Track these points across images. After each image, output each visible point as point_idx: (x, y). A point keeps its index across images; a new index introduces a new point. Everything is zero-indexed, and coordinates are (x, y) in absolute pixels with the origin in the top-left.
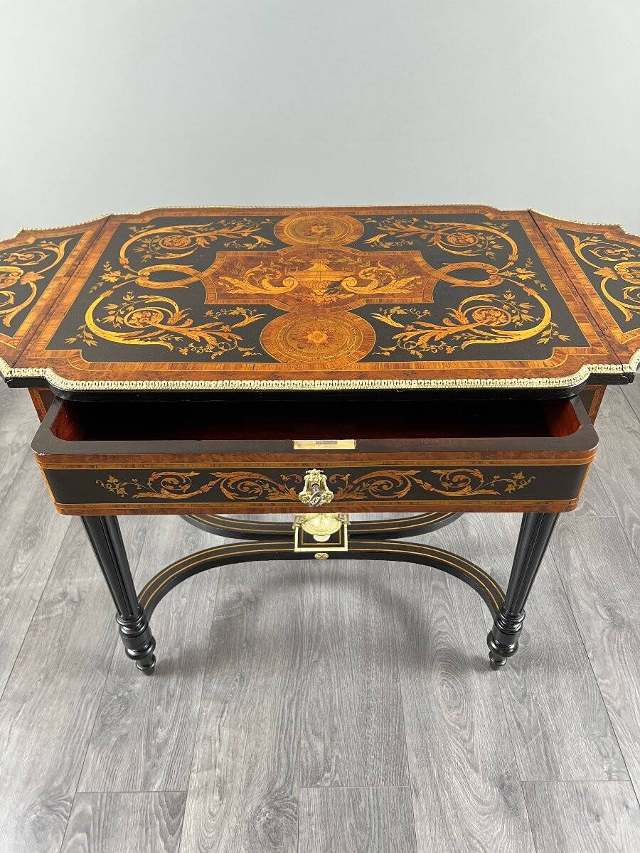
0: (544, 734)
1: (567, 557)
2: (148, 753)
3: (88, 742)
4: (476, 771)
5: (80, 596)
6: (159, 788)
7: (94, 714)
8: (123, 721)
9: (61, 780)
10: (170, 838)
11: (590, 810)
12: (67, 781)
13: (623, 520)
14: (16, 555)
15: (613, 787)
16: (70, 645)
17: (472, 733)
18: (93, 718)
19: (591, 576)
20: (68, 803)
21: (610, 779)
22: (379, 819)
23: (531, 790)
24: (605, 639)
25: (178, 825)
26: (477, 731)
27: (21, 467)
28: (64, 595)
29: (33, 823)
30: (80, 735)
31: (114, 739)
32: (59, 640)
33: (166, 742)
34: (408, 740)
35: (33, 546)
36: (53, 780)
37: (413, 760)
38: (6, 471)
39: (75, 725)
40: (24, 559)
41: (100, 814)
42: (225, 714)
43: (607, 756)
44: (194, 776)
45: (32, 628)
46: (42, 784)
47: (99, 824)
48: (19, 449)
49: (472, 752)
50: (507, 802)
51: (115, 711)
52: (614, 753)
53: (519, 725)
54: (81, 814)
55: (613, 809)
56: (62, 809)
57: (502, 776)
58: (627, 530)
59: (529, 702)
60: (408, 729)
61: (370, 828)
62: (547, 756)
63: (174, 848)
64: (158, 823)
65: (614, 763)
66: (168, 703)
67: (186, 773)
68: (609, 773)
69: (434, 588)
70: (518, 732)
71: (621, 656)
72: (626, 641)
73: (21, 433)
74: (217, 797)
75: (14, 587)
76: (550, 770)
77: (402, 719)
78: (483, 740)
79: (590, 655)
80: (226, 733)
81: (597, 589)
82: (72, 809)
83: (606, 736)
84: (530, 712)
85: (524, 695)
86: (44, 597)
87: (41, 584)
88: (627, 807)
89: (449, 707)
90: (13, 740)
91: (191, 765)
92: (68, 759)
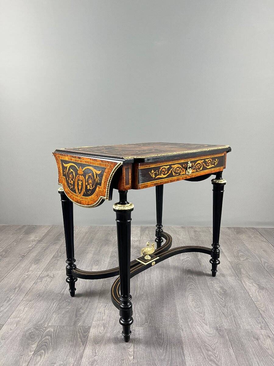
0: (234, 316)
1: (240, 271)
2: (76, 316)
3: (54, 312)
4: (207, 325)
5: (53, 275)
6: (80, 325)
7: (56, 305)
8: (67, 307)
9: (42, 322)
10: (83, 339)
11: (254, 337)
12: (44, 322)
13: (261, 262)
14: (31, 265)
15: (263, 332)
16: (49, 288)
17: (204, 315)
18: (56, 306)
19: (250, 276)
20: (44, 328)
21: (262, 329)
22: (167, 336)
23: (229, 331)
24: (257, 292)
25: (86, 335)
26: (206, 314)
27: (35, 245)
28: (48, 275)
29: (30, 333)
30: (50, 311)
31: (63, 312)
32: (45, 286)
33: (83, 313)
34: (179, 316)
35: (37, 263)
36: (39, 322)
37: (181, 321)
38: (30, 246)
39: (49, 308)
40: (34, 266)
41: (56, 332)
42: (107, 307)
43: (260, 323)
44: (93, 322)
45: (36, 283)
46: (35, 323)
47: (56, 334)
48: (35, 241)
49: (205, 320)
50: (219, 334)
51: (65, 305)
52: (262, 322)
53: (223, 313)
54: (49, 331)
55: (264, 337)
56: (42, 330)
57: (217, 327)
58: (264, 265)
59: (227, 307)
60: (178, 313)
61: (164, 339)
62: (235, 322)
63: (85, 342)
64: (79, 334)
65: (263, 325)
66: (85, 303)
67: (91, 321)
68: (261, 328)
69: (188, 277)
70: (223, 316)
71: (264, 297)
72: (265, 293)
73: (36, 237)
74: (102, 328)
75: (29, 273)
76: (237, 325)
77: (176, 310)
78: (209, 317)
79: (251, 296)
80: (107, 312)
81: (252, 279)
82: (45, 330)
83: (259, 317)
84: (228, 310)
85: (225, 305)
86: (41, 276)
87: (40, 273)
88: (270, 337)
89: (195, 308)
90: (25, 311)
91: (93, 319)
92: (45, 316)
